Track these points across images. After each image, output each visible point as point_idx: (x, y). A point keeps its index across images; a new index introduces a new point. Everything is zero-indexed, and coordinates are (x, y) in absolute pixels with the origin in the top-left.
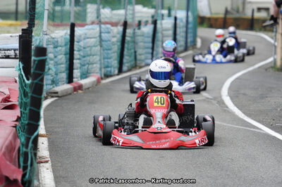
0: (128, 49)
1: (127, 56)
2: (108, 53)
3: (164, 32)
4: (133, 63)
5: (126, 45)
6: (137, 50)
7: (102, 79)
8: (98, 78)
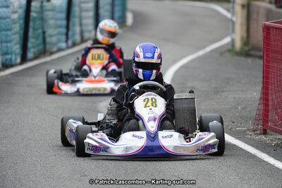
1: (33, 37)
2: (7, 35)
3: (83, 5)
4: (41, 47)
5: (31, 24)
6: (45, 29)
7: (1, 70)
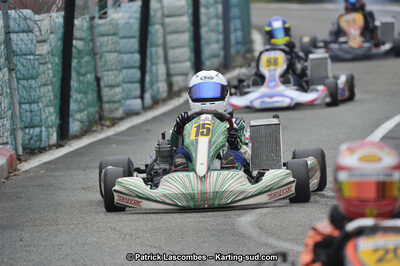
7: (20, 160)
8: (11, 156)
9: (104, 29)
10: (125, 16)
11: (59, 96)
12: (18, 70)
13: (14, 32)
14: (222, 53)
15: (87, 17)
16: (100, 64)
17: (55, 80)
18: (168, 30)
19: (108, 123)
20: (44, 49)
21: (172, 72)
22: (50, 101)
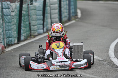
0: (24, 22)
7: (6, 48)
8: (3, 47)
9: (32, 8)
10: (38, 4)
11: (18, 28)
12: (6, 20)
13: (4, 8)
14: (68, 16)
15: (27, 4)
16: (30, 19)
17: (16, 23)
18: (52, 8)
19: (33, 37)
20: (13, 14)
21: (53, 21)
22: (15, 30)
